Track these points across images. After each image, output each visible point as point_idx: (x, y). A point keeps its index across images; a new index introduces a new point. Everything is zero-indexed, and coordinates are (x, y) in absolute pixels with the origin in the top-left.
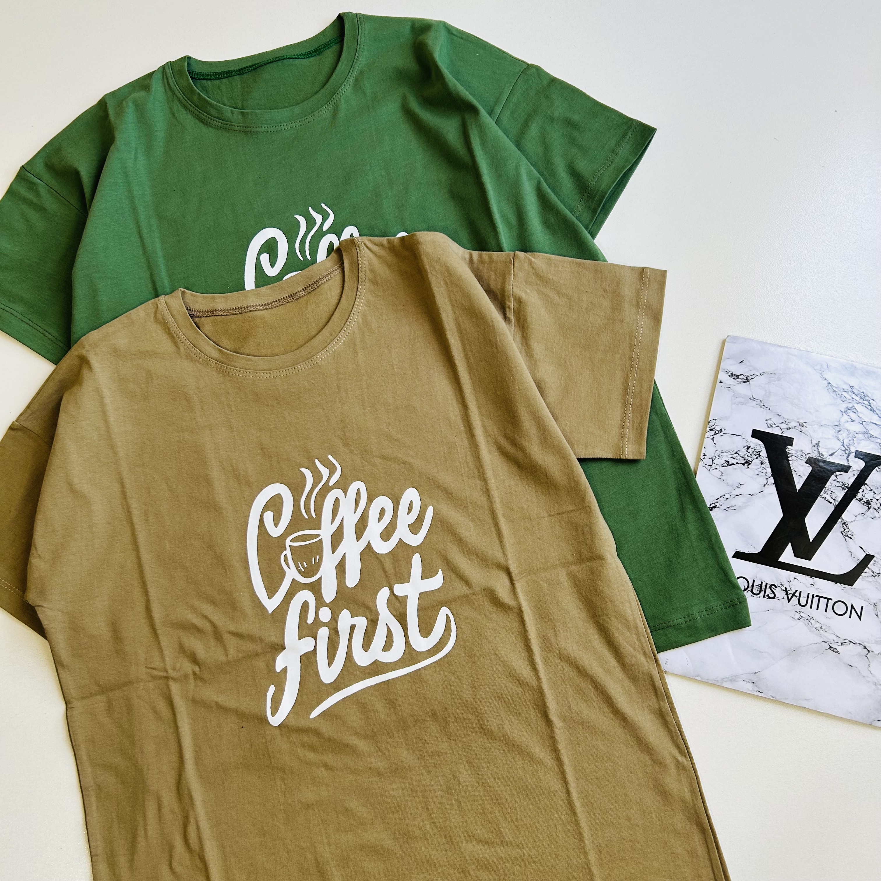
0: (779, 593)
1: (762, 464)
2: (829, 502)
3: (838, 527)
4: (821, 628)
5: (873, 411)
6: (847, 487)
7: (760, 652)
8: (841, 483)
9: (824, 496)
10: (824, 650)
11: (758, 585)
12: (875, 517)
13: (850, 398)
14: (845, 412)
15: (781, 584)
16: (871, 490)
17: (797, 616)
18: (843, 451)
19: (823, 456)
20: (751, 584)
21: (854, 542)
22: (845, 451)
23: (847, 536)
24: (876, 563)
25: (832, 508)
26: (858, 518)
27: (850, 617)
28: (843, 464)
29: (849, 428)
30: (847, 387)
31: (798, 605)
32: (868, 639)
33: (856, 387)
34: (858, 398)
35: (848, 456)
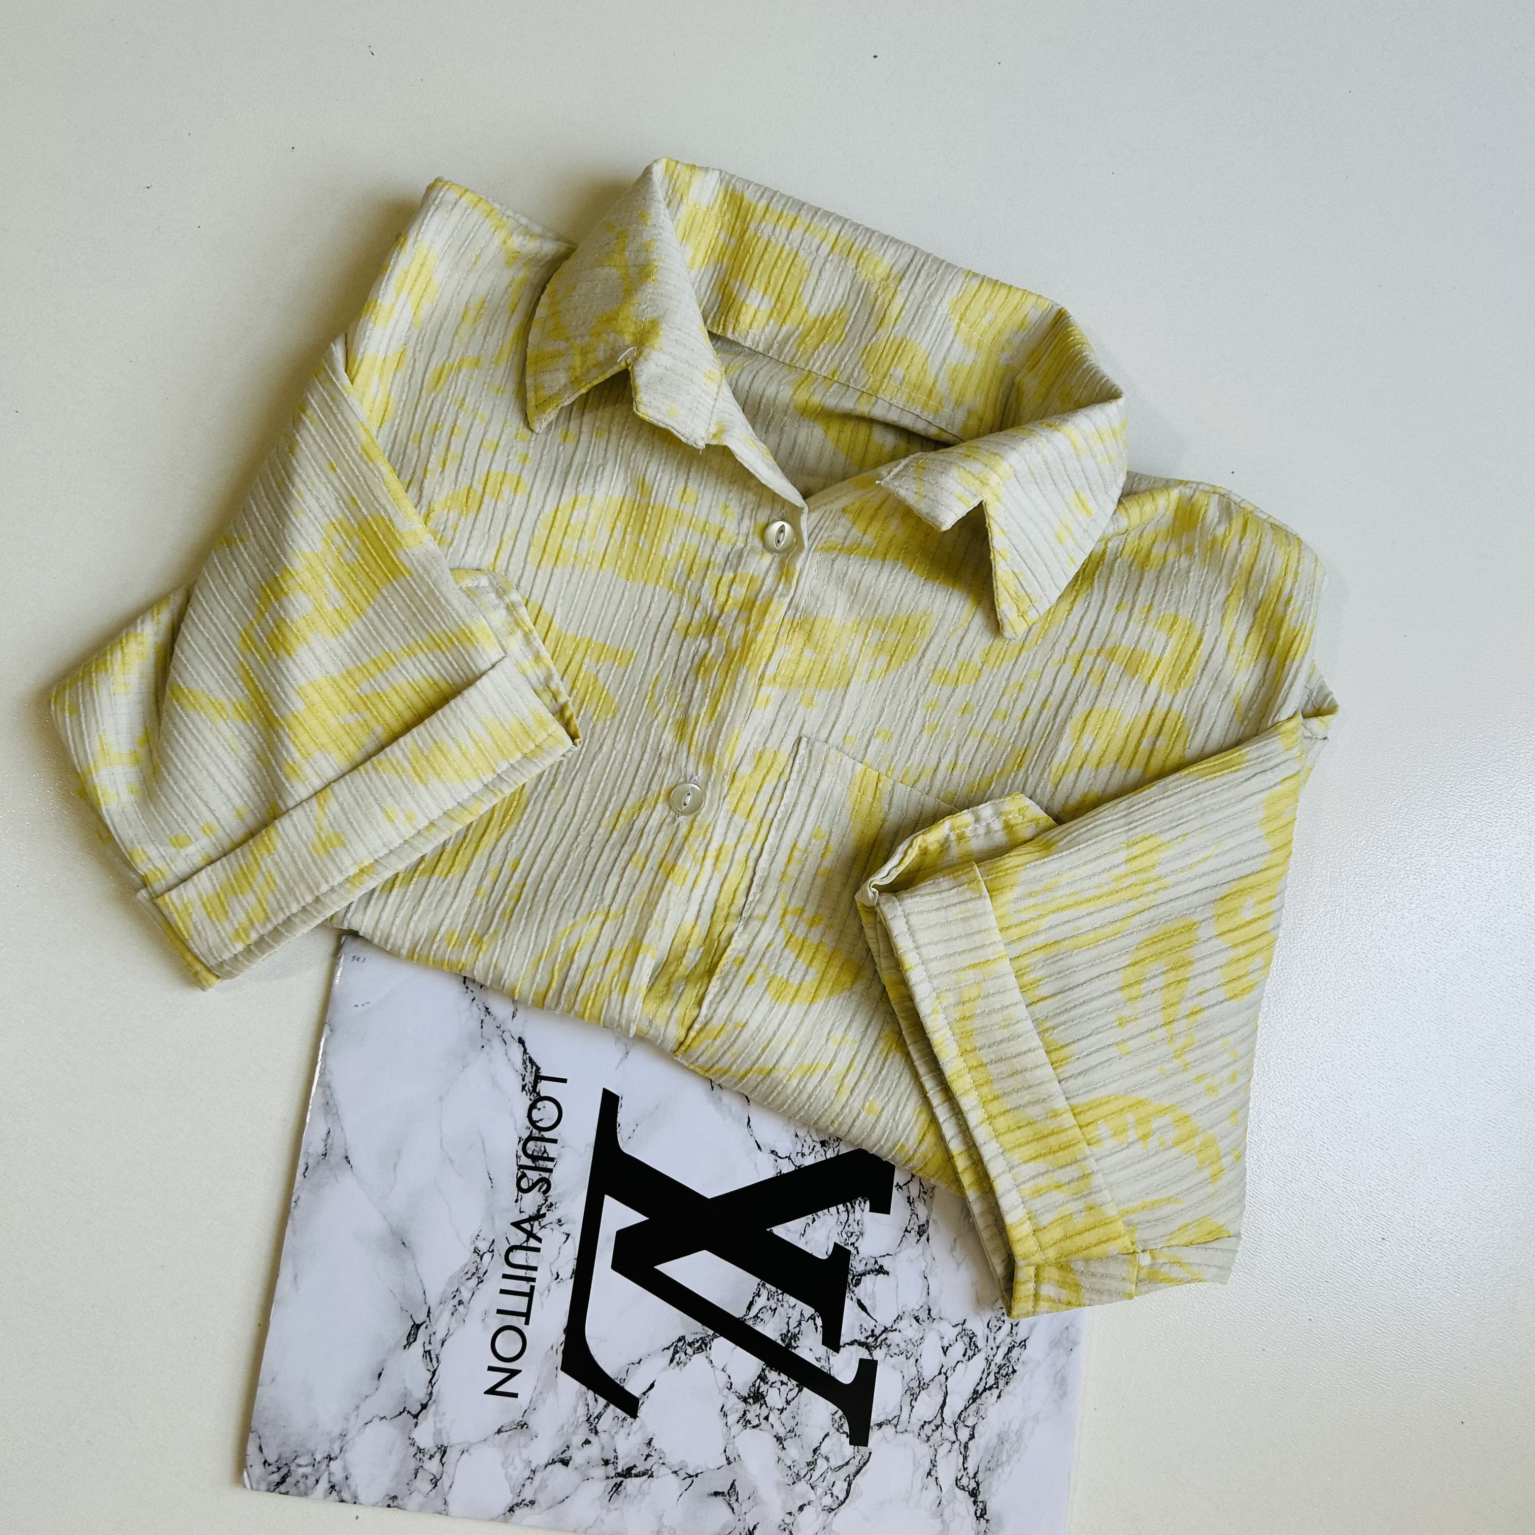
0: (531, 1202)
1: (823, 1144)
2: (751, 1304)
3: (693, 1328)
4: (460, 1303)
5: (976, 1396)
6: (790, 1343)
7: (395, 1166)
8: (797, 1330)
9: (764, 1293)
10: (411, 1312)
11: (545, 1151)
12: (725, 1415)
13: (998, 1341)
14: (964, 1330)
15: (551, 1205)
16: (788, 1403)
17: (483, 1246)
18: (873, 1331)
19: (857, 1285)
20: (547, 1135)
21: (664, 1369)
22: (873, 1335)
23: (676, 1352)
24: (620, 1423)
25: (737, 1311)
26: (719, 1373)
27: (491, 1369)
28: (843, 1332)
29: (926, 1341)
30: (1022, 1332)
31: (508, 1246)
32: (444, 1414)
33: (1026, 1354)
34: (999, 1359)
35: (861, 1344)
